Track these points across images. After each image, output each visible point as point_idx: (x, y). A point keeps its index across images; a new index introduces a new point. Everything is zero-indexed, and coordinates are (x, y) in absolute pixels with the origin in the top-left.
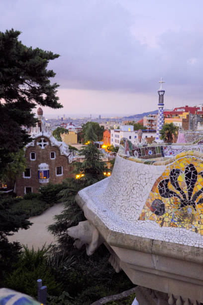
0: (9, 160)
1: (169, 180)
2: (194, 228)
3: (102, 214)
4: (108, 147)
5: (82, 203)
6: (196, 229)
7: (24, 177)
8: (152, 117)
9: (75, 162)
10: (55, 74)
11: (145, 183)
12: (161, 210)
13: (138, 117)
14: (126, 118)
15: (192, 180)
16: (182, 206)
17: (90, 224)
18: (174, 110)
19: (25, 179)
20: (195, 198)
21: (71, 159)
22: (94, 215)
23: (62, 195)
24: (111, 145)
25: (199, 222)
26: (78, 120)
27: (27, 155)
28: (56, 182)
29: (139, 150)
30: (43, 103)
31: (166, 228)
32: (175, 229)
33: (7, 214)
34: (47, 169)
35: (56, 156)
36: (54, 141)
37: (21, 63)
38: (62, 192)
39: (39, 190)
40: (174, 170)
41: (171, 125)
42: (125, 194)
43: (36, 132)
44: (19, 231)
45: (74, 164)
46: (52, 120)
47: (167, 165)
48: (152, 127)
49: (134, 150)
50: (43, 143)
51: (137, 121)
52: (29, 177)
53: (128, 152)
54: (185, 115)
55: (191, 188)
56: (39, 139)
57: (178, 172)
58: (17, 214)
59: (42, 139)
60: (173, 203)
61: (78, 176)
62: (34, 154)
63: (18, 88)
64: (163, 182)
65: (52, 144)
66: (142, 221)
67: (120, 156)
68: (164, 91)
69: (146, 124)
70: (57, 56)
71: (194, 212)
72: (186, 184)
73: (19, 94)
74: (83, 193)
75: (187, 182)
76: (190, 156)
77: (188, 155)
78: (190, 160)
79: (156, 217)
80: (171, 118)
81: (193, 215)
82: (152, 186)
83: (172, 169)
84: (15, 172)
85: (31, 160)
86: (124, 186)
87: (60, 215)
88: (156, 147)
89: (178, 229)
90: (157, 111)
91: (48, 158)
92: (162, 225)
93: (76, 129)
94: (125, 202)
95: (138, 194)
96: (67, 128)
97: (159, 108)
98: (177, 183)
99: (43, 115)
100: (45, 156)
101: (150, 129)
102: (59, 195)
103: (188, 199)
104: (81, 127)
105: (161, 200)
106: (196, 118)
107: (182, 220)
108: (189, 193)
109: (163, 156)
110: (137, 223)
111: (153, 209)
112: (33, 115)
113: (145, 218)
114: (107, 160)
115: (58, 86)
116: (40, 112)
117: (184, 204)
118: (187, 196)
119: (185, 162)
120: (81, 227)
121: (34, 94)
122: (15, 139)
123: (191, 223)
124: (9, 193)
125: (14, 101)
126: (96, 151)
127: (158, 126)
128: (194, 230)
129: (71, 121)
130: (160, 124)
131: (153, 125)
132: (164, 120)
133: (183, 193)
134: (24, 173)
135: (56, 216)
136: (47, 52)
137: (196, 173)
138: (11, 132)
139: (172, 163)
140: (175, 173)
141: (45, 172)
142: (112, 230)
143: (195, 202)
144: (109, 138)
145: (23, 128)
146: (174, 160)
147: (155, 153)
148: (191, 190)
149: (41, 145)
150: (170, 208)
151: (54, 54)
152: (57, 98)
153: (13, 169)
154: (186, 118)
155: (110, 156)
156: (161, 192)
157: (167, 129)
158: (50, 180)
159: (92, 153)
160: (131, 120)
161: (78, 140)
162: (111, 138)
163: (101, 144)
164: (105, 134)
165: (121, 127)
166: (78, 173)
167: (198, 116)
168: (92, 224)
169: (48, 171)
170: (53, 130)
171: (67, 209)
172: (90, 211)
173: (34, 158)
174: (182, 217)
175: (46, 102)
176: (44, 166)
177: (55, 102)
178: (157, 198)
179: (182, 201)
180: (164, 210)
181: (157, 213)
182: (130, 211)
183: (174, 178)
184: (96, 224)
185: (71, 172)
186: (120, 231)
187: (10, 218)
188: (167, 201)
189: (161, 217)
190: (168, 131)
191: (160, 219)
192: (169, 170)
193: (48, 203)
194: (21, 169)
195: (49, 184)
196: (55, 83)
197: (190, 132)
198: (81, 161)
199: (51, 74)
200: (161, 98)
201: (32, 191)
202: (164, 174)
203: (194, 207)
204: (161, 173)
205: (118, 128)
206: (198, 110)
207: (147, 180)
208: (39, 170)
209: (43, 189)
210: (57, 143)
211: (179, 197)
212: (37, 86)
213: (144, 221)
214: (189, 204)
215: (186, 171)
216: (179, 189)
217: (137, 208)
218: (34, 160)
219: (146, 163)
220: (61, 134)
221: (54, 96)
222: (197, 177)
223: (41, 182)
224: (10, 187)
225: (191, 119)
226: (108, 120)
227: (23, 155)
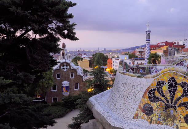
0: (41, 77)
1: (155, 89)
2: (176, 125)
3: (106, 114)
4: (111, 70)
5: (92, 106)
6: (177, 126)
7: (52, 90)
8: (141, 49)
9: (87, 80)
10: (73, 16)
11: (138, 92)
12: (150, 111)
13: (131, 50)
14: (123, 50)
15: (173, 89)
16: (166, 109)
17: (97, 121)
18: (158, 44)
19: (53, 92)
20: (176, 103)
21: (85, 78)
22: (100, 114)
23: (78, 102)
24: (113, 68)
25: (179, 121)
26: (89, 52)
27: (54, 75)
28: (74, 94)
29: (133, 69)
30: (65, 37)
31: (154, 125)
32: (161, 126)
33: (39, 115)
34: (68, 85)
35: (74, 76)
36: (73, 66)
37: (50, 8)
38: (78, 101)
39: (62, 99)
40: (159, 82)
41: (155, 54)
42: (123, 99)
43: (61, 59)
44: (47, 127)
45: (86, 82)
46: (72, 51)
47: (154, 78)
48: (141, 56)
49: (129, 69)
50: (65, 67)
51: (131, 52)
52: (55, 91)
53: (125, 70)
54: (165, 48)
55: (173, 96)
56: (62, 64)
57: (163, 83)
58: (46, 115)
59: (65, 64)
60: (159, 106)
61: (89, 90)
62: (59, 74)
63: (48, 26)
64: (151, 90)
65: (71, 67)
66: (136, 120)
67: (119, 72)
68: (150, 31)
69: (137, 54)
70: (75, 4)
71: (175, 114)
72: (169, 92)
73: (49, 31)
74: (92, 99)
75: (169, 91)
76: (171, 71)
77: (170, 70)
78: (172, 74)
79: (146, 117)
80: (155, 50)
81: (174, 115)
82: (143, 93)
83: (158, 81)
84: (46, 87)
85: (57, 78)
86: (122, 94)
87: (76, 117)
88: (146, 67)
89: (163, 126)
90: (145, 45)
91: (69, 77)
92: (151, 123)
93: (88, 57)
94: (123, 105)
95: (132, 100)
96: (82, 57)
97: (147, 43)
98: (162, 91)
99: (66, 48)
100: (67, 76)
101: (140, 57)
102: (76, 103)
103: (170, 103)
104: (92, 56)
105: (150, 105)
106: (173, 50)
107: (166, 119)
108: (171, 98)
109: (151, 74)
110: (132, 121)
111: (144, 110)
112: (58, 45)
113: (138, 117)
114: (110, 79)
115: (76, 25)
116: (64, 46)
117: (167, 107)
118: (170, 101)
119: (168, 76)
120: (91, 124)
121: (59, 30)
122: (46, 62)
123: (173, 121)
124: (42, 101)
125: (45, 35)
126: (102, 72)
127: (146, 55)
128: (176, 127)
129: (85, 52)
130: (148, 54)
131: (142, 55)
132: (150, 51)
133: (167, 98)
134: (52, 88)
135: (74, 118)
136: (68, 1)
137: (176, 83)
138: (43, 57)
139: (158, 77)
140: (160, 84)
141: (67, 87)
142: (113, 125)
143: (176, 105)
144: (112, 63)
145: (51, 54)
146: (160, 74)
147: (144, 71)
148: (173, 97)
149: (64, 69)
150: (157, 110)
151: (73, 3)
152: (75, 33)
153: (44, 85)
154: (166, 49)
155: (111, 76)
156: (150, 98)
157: (153, 57)
158: (70, 93)
159: (99, 74)
160: (127, 52)
161: (90, 65)
162: (113, 64)
163: (106, 68)
164: (108, 61)
165: (120, 56)
166: (89, 88)
167: (174, 48)
168: (99, 121)
169: (69, 86)
170: (73, 58)
171: (82, 113)
172: (97, 112)
173: (59, 78)
174: (165, 117)
175: (67, 36)
176: (66, 83)
177: (74, 36)
178: (147, 103)
179: (166, 105)
180: (152, 112)
181: (147, 114)
182: (127, 112)
183: (160, 87)
184: (102, 122)
185: (85, 87)
186: (119, 127)
187: (41, 118)
188: (154, 105)
189: (150, 117)
190: (153, 59)
191: (150, 118)
192: (156, 82)
193: (68, 109)
194: (50, 84)
195: (69, 95)
196: (73, 23)
197: (169, 58)
198: (92, 79)
199: (71, 16)
200: (148, 35)
201: (57, 101)
202: (152, 85)
203: (175, 109)
204: (150, 84)
205: (118, 57)
206: (175, 45)
207: (139, 89)
208: (62, 85)
209: (65, 99)
210: (75, 67)
211: (164, 102)
212: (61, 25)
213: (138, 120)
214: (172, 107)
215: (169, 83)
216: (163, 96)
217: (132, 110)
218: (59, 79)
219: (138, 77)
220: (78, 61)
221: (73, 31)
222: (177, 87)
223: (64, 94)
224: (43, 97)
225: (170, 50)
226: (110, 51)
227: (52, 75)
